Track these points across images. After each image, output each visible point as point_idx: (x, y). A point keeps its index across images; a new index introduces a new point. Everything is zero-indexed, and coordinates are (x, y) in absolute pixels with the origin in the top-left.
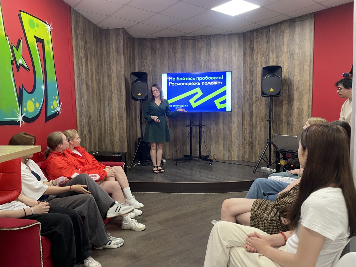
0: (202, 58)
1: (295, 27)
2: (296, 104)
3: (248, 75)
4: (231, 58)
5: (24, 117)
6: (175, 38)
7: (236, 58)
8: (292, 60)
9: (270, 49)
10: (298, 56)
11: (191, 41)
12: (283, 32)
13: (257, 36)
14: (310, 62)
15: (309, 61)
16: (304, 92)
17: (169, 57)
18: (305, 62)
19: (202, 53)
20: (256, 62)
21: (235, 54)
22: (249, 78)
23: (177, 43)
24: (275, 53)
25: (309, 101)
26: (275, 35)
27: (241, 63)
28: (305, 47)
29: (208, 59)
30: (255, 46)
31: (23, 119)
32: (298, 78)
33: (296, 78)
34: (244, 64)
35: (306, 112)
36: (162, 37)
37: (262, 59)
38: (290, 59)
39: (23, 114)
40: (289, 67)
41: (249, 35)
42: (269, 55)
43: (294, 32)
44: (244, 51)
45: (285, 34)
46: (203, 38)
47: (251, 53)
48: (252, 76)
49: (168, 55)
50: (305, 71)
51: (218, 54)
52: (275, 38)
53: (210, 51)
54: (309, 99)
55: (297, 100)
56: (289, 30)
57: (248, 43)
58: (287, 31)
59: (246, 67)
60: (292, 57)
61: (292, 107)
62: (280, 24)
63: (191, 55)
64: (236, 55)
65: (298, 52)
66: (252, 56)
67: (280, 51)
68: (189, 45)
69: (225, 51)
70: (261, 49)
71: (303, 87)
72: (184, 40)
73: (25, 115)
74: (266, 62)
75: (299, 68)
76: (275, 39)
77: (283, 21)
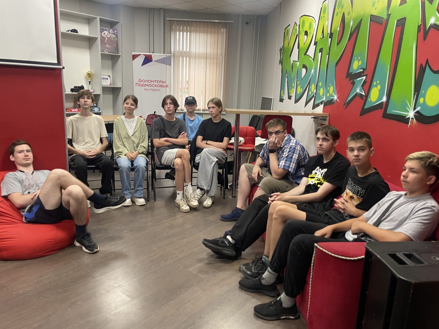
5: (418, 112)
31: (415, 116)
39: (418, 107)
73: (420, 110)
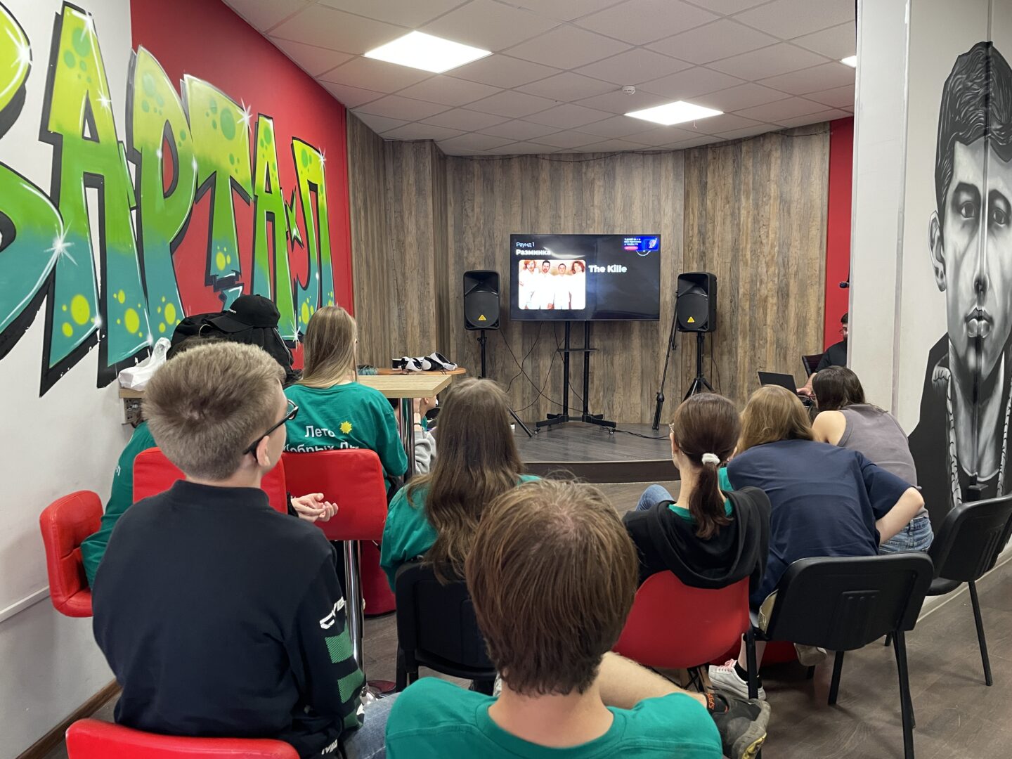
0: (596, 203)
1: (792, 146)
2: (794, 304)
3: (694, 240)
4: (659, 203)
5: (299, 332)
6: (536, 156)
7: (670, 203)
8: (785, 214)
9: (742, 189)
10: (798, 206)
11: (572, 164)
12: (769, 155)
13: (714, 158)
14: (822, 220)
15: (819, 219)
16: (808, 282)
17: (522, 199)
18: (811, 220)
19: (596, 192)
20: (711, 214)
21: (668, 195)
22: (696, 247)
23: (540, 168)
24: (751, 197)
25: (819, 299)
26: (751, 161)
27: (680, 215)
28: (812, 190)
29: (609, 204)
30: (709, 180)
31: (298, 337)
32: (798, 252)
33: (794, 252)
34: (686, 216)
35: (813, 322)
36: (508, 155)
37: (724, 207)
38: (781, 211)
39: (299, 327)
40: (780, 228)
41: (697, 156)
42: (739, 200)
43: (790, 158)
44: (686, 188)
45: (773, 160)
46: (597, 159)
47: (702, 194)
48: (704, 243)
49: (520, 194)
50: (812, 238)
51: (630, 195)
52: (753, 166)
53: (613, 188)
54: (819, 296)
55: (795, 298)
56: (779, 152)
57: (695, 174)
58: (776, 154)
59: (691, 223)
60: (785, 209)
61: (786, 312)
62: (762, 139)
63: (571, 194)
64: (670, 197)
65: (798, 199)
66: (703, 200)
67: (761, 194)
68: (568, 171)
69: (644, 189)
70: (723, 187)
71: (808, 270)
72: (556, 163)
74: (733, 214)
75: (800, 232)
76: (751, 168)
77: (767, 133)
